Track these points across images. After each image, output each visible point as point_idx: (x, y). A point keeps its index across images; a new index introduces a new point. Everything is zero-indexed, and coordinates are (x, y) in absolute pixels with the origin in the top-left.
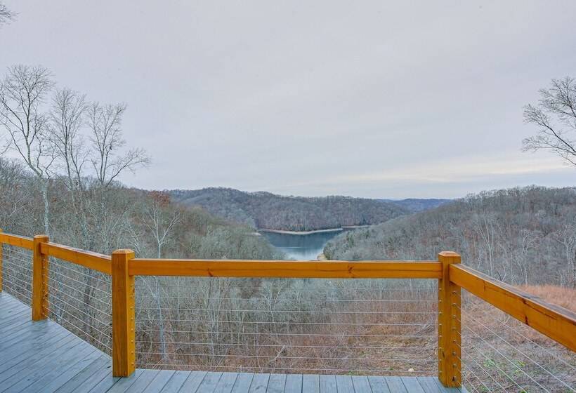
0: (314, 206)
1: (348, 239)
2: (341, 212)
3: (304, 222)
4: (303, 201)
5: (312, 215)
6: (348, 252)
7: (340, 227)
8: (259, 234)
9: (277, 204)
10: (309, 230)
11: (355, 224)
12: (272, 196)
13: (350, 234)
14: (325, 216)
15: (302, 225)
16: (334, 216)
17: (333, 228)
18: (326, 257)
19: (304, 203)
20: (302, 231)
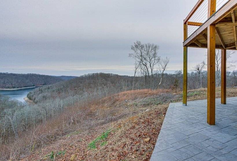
0: (21, 77)
1: (40, 90)
2: (35, 80)
3: (15, 84)
4: (15, 75)
5: (19, 81)
6: (40, 95)
7: (34, 86)
10: (18, 88)
11: (41, 85)
13: (41, 88)
14: (27, 82)
15: (14, 86)
16: (31, 82)
17: (31, 87)
18: (29, 98)
19: (15, 76)
20: (14, 88)
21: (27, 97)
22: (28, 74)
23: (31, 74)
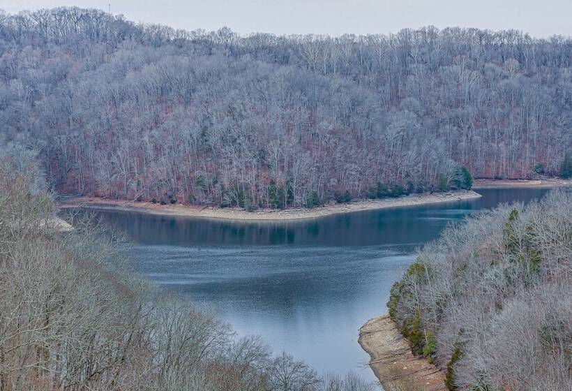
0: (337, 81)
1: (511, 246)
2: (470, 110)
3: (287, 164)
4: (285, 60)
5: (326, 125)
6: (512, 307)
7: (466, 185)
8: (66, 226)
9: (151, 73)
10: (314, 203)
11: (541, 171)
12: (125, 31)
14: (391, 133)
15: (280, 178)
16: (435, 129)
17: (432, 191)
18: (405, 334)
19: (284, 70)
20: (280, 207)
21: (392, 315)
22: (406, 34)
23: (432, 33)
